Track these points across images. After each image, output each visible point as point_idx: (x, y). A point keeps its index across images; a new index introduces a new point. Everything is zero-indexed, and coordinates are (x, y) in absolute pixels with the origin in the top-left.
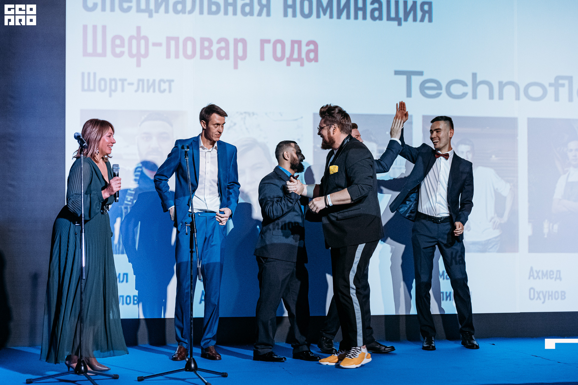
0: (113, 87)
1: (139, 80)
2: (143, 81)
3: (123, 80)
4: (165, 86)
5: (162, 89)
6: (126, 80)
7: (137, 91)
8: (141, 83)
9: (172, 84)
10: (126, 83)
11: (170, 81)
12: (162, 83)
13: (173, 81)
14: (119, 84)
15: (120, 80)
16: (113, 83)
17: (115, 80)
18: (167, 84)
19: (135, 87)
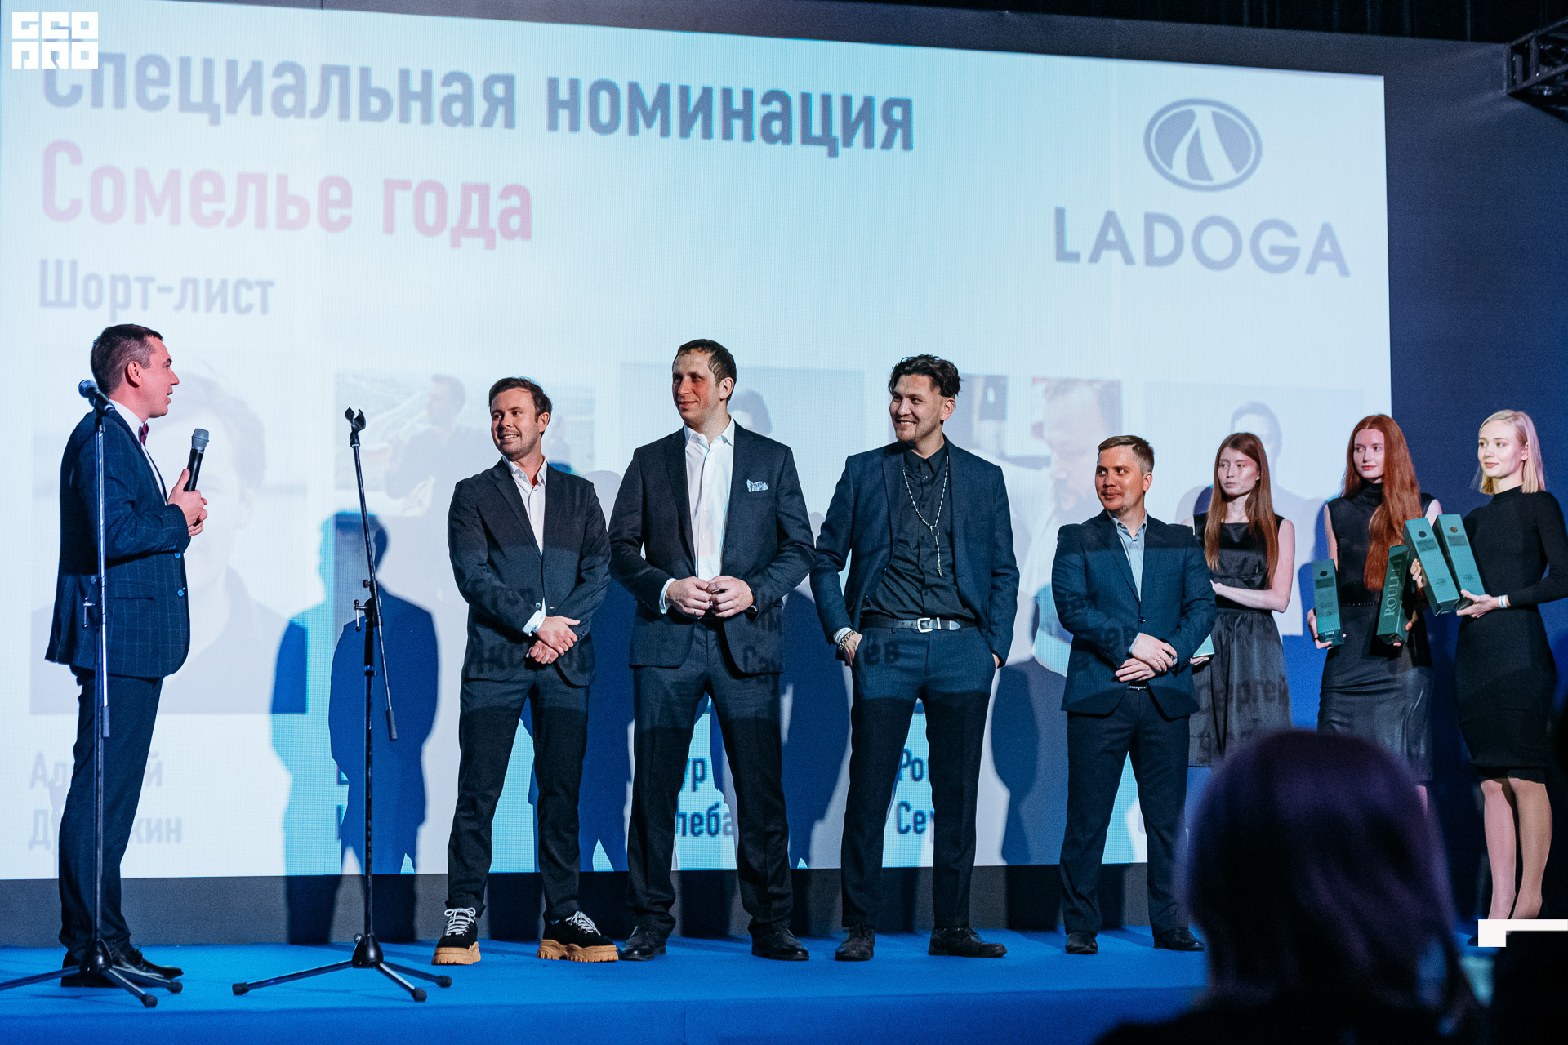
0: (120, 298)
1: (185, 282)
2: (195, 282)
3: (145, 281)
4: (251, 296)
5: (243, 303)
6: (152, 280)
7: (179, 307)
8: (190, 287)
9: (271, 291)
10: (152, 288)
11: (265, 285)
12: (243, 290)
13: (271, 284)
14: (136, 289)
15: (138, 279)
16: (120, 286)
17: (125, 279)
18: (257, 291)
19: (175, 297)
